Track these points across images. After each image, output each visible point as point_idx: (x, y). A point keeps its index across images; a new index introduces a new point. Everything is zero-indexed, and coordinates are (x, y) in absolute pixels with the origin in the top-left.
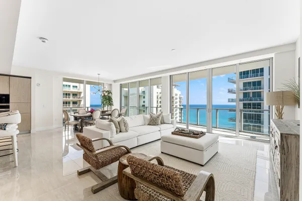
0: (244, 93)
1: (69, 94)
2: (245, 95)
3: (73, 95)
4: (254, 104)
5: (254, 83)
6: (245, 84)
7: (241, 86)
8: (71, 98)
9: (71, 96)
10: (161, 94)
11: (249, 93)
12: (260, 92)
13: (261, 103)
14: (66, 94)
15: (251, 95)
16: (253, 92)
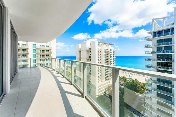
0: (157, 47)
1: (44, 51)
2: (159, 49)
3: (47, 51)
4: (166, 56)
5: (166, 40)
6: (158, 41)
7: (156, 43)
8: (45, 53)
9: (45, 51)
10: (101, 50)
11: (162, 47)
12: (171, 46)
13: (171, 54)
14: (42, 51)
15: (163, 49)
16: (165, 47)
